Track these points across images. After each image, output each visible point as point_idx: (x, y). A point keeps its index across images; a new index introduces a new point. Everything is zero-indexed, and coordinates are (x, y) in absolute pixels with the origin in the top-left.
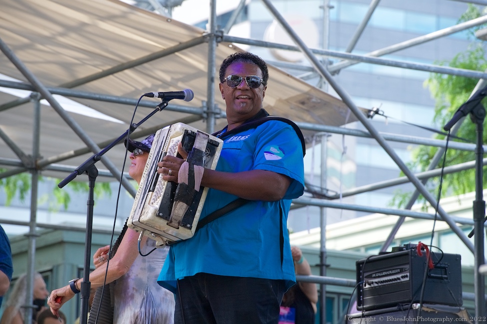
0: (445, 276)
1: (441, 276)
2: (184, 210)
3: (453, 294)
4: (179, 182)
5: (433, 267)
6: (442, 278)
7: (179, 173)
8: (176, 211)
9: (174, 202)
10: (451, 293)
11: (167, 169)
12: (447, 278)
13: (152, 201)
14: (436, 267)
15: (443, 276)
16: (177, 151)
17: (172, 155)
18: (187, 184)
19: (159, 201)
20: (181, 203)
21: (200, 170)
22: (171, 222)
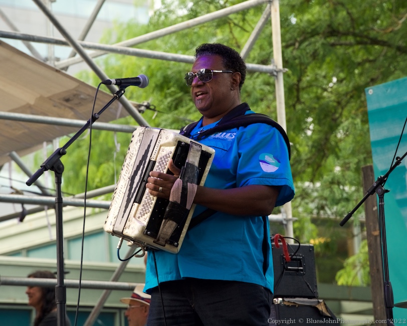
0: (301, 268)
1: (297, 268)
2: (172, 229)
3: (310, 286)
4: (171, 199)
5: (290, 259)
6: (298, 270)
7: (172, 191)
8: (165, 230)
9: (164, 220)
10: (308, 286)
11: (157, 186)
12: (302, 270)
13: (138, 215)
14: (292, 259)
15: (299, 268)
16: (167, 167)
17: (162, 172)
18: (179, 202)
19: (147, 216)
20: (171, 222)
21: (193, 188)
22: (159, 240)
